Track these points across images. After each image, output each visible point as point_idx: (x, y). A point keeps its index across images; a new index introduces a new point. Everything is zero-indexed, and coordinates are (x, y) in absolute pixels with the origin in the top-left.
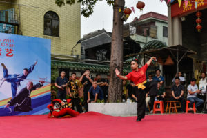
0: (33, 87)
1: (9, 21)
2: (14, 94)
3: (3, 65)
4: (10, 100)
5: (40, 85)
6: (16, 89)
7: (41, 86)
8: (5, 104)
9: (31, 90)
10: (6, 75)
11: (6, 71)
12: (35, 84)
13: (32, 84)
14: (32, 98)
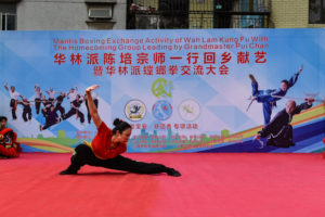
0: (296, 110)
1: (255, 10)
2: (267, 120)
3: (251, 77)
4: (260, 130)
5: (307, 106)
6: (270, 113)
7: (309, 107)
8: (254, 135)
9: (293, 114)
10: (256, 91)
11: (255, 85)
12: (298, 104)
13: (294, 104)
14: (294, 127)
